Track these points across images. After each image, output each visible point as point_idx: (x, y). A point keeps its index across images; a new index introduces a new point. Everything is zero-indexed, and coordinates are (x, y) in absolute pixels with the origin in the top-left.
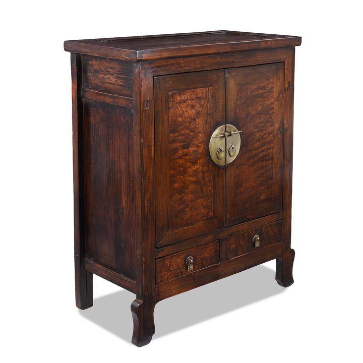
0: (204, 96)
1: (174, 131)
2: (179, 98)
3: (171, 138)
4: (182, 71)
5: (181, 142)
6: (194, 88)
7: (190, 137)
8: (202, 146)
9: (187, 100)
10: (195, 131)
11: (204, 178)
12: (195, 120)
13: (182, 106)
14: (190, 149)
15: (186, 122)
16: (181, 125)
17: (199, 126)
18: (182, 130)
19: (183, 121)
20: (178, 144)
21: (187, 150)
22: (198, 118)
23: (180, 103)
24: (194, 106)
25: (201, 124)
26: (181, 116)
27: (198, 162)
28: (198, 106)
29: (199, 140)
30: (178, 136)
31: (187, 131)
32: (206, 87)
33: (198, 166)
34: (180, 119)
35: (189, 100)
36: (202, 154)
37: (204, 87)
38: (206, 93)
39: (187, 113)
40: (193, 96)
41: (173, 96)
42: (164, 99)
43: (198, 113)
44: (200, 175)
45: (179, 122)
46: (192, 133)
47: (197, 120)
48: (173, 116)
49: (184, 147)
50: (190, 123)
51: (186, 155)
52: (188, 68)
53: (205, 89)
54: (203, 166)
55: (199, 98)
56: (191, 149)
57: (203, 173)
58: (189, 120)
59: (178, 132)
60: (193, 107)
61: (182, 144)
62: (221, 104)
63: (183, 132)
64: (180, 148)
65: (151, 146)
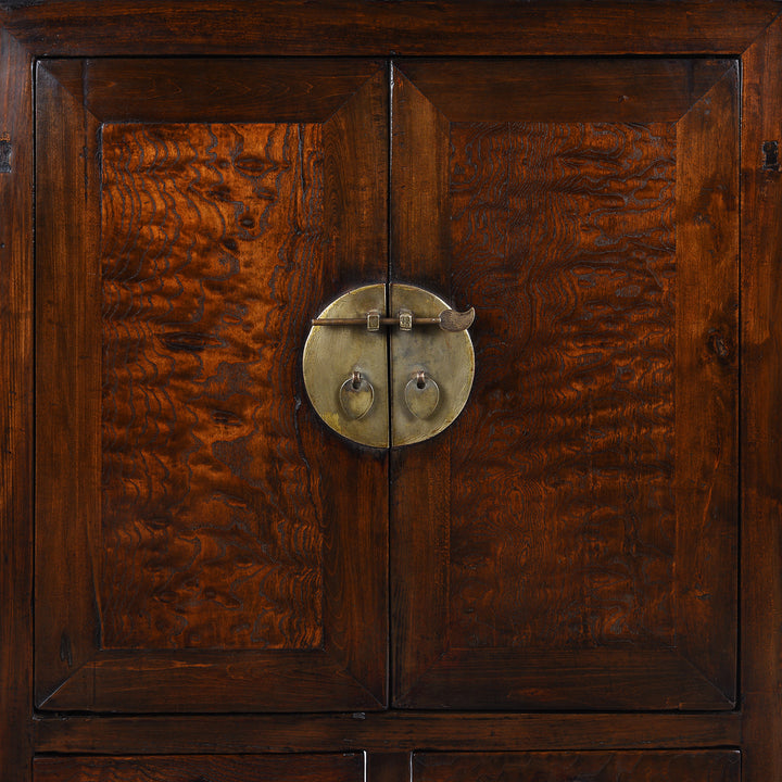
0: (278, 155)
1: (126, 275)
2: (151, 152)
3: (109, 299)
4: (171, 50)
5: (158, 321)
6: (225, 120)
7: (207, 307)
8: (268, 354)
9: (189, 160)
10: (233, 289)
11: (275, 482)
12: (230, 244)
13: (169, 183)
14: (204, 356)
15: (189, 248)
16: (163, 254)
17: (253, 270)
18: (167, 273)
19: (174, 242)
20: (146, 330)
21: (191, 358)
22: (250, 239)
23: (158, 169)
24: (229, 190)
25: (263, 263)
26: (160, 220)
27: (248, 412)
28: (248, 190)
29: (250, 324)
30: (148, 294)
31: (191, 285)
32: (291, 121)
33: (246, 430)
34: (155, 229)
35: (203, 162)
36: (266, 384)
37: (278, 121)
38: (297, 158)
39: (192, 214)
40: (224, 152)
41: (118, 139)
42: (79, 145)
43: (247, 220)
44: (258, 468)
45: (148, 243)
46: (216, 296)
47: (244, 246)
48: (124, 216)
49: (173, 345)
50: (205, 252)
51: (186, 375)
52: (200, 40)
53: (283, 127)
54: (272, 434)
55: (252, 166)
56: (210, 359)
57: (272, 458)
58: (202, 241)
59: (150, 280)
60: (222, 193)
61: (171, 330)
62: (365, 195)
63: (172, 283)
64: (156, 342)
65: (18, 317)
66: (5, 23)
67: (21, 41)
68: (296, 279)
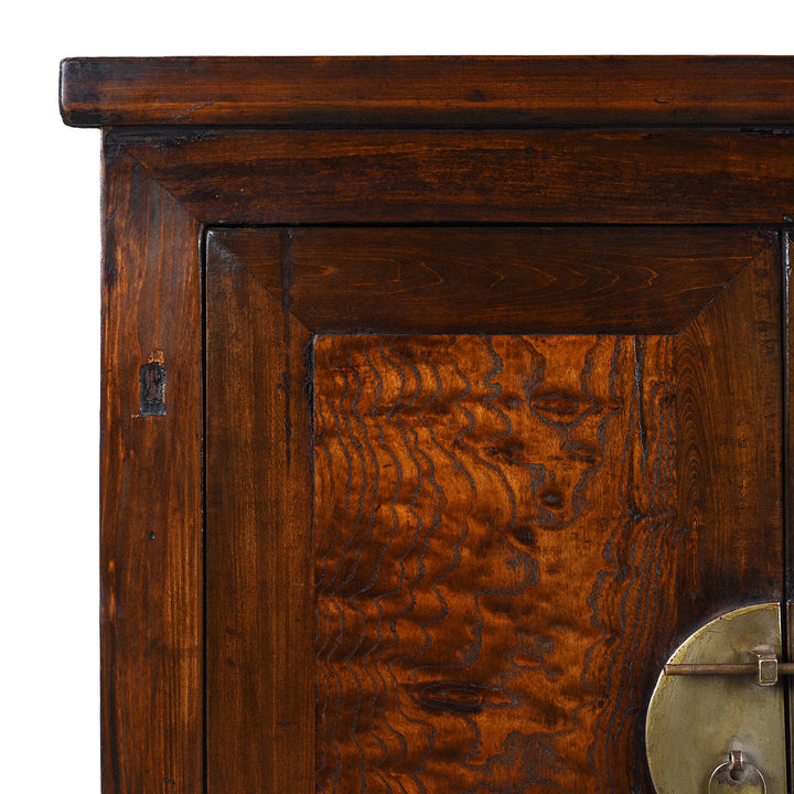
0: (602, 388)
1: (355, 587)
2: (393, 382)
3: (328, 626)
4: (426, 216)
5: (408, 663)
6: (517, 329)
7: (486, 640)
8: (589, 717)
9: (456, 395)
10: (528, 610)
12: (525, 535)
13: (424, 433)
14: (482, 720)
15: (457, 542)
16: (414, 551)
17: (562, 577)
18: (420, 583)
19: (431, 532)
20: (388, 677)
21: (461, 723)
22: (556, 527)
23: (402, 408)
24: (521, 446)
25: (577, 567)
26: (409, 494)
28: (553, 446)
29: (558, 670)
30: (389, 618)
31: (460, 602)
32: (623, 331)
34: (402, 510)
35: (479, 399)
36: (584, 769)
37: (601, 331)
38: (633, 392)
39: (461, 483)
40: (514, 383)
41: (342, 361)
42: (275, 371)
43: (551, 495)
45: (390, 533)
46: (501, 621)
47: (546, 539)
48: (350, 489)
49: (430, 701)
50: (484, 547)
51: (452, 754)
52: (471, 197)
53: (608, 342)
55: (559, 403)
56: (492, 724)
58: (477, 530)
59: (392, 594)
60: (510, 449)
61: (428, 679)
62: (744, 455)
63: (428, 599)
64: (404, 698)
65: (177, 655)
66: (157, 169)
67: (183, 200)
68: (634, 593)
